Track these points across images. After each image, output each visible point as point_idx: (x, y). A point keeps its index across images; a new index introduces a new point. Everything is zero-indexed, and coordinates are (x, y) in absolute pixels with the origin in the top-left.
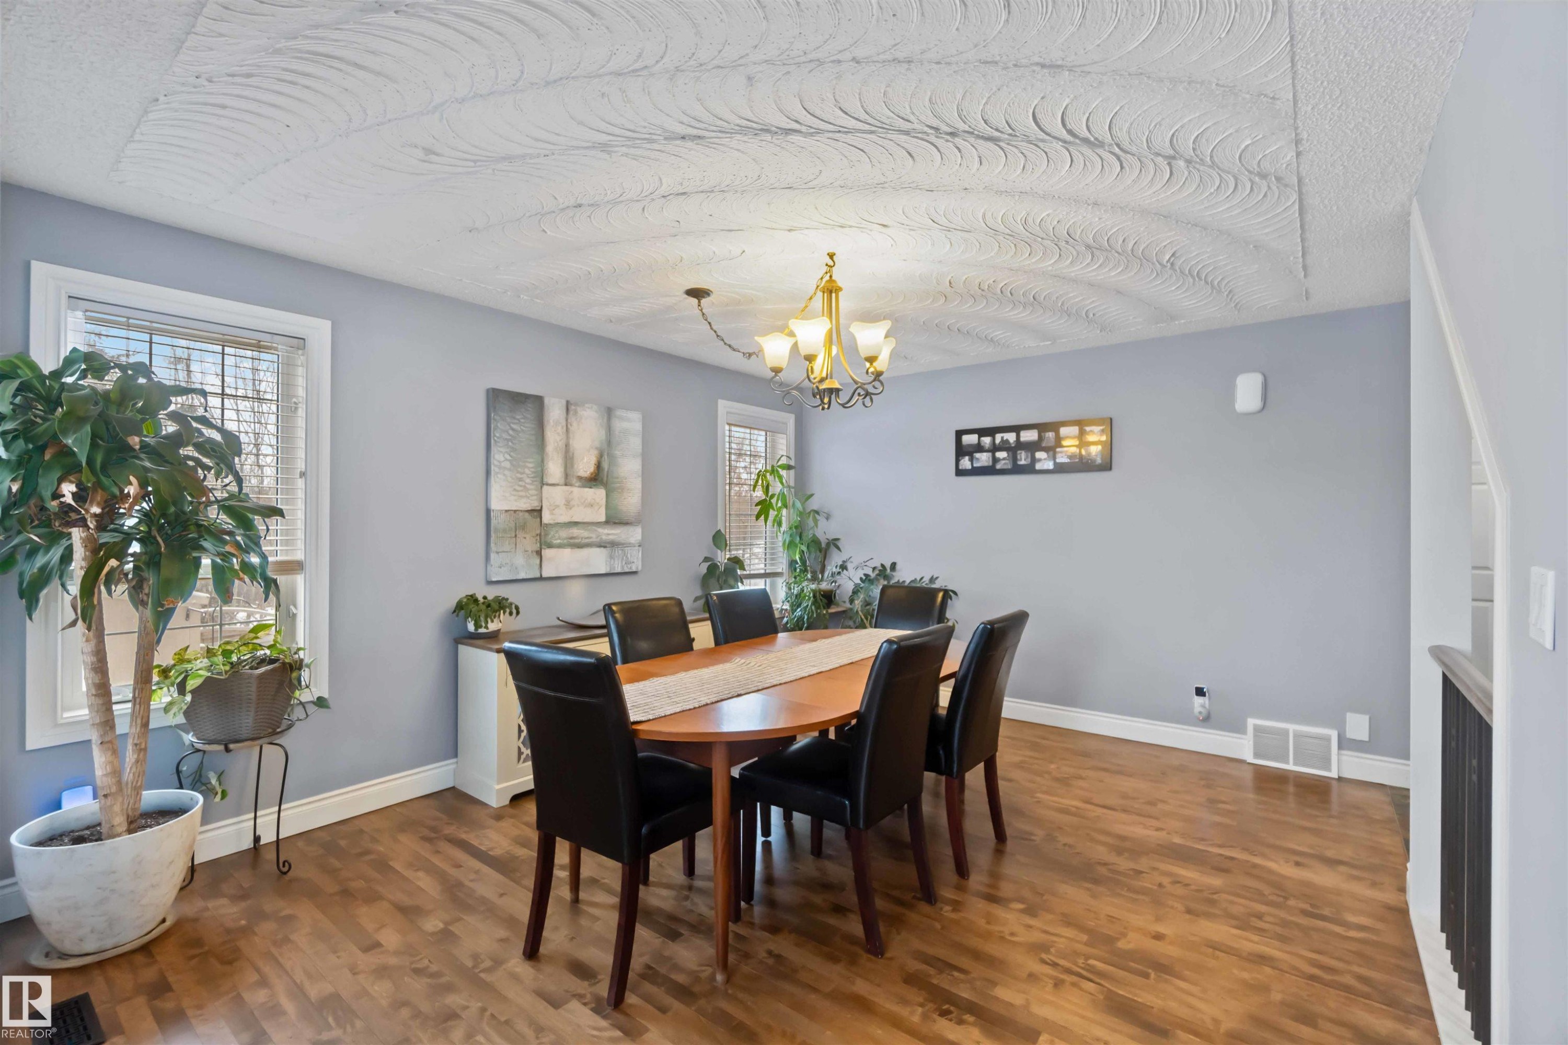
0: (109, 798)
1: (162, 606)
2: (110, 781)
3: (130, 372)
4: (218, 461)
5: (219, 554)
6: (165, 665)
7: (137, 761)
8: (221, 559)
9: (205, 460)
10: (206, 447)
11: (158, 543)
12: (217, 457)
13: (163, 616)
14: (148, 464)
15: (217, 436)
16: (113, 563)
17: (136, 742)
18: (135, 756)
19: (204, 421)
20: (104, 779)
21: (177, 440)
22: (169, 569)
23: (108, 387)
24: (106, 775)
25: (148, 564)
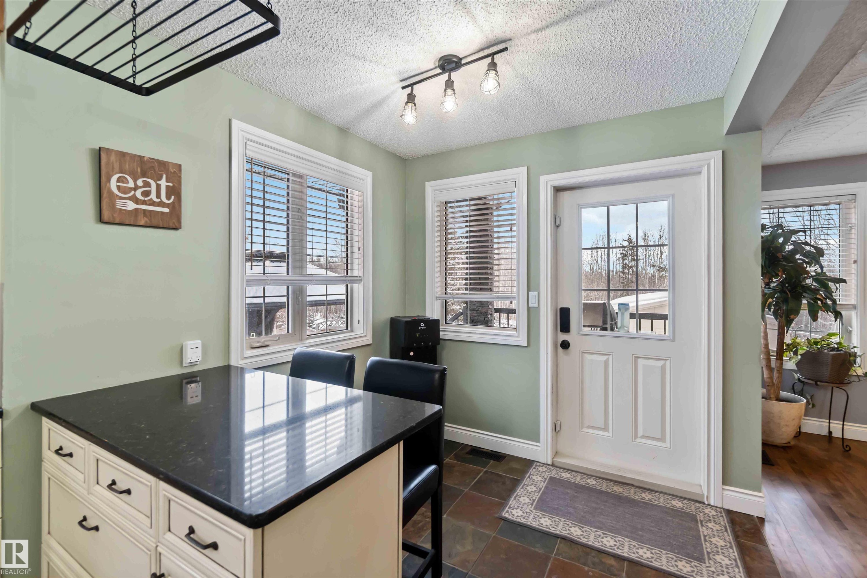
0: (769, 387)
1: (789, 318)
2: (768, 380)
3: (776, 229)
4: (811, 259)
5: (812, 299)
6: (788, 343)
7: (778, 377)
8: (813, 301)
9: (806, 260)
10: (807, 254)
11: (787, 293)
12: (811, 258)
13: (789, 322)
14: (785, 263)
15: (813, 250)
16: (770, 300)
17: (778, 369)
18: (778, 375)
19: (806, 244)
20: (767, 379)
21: (793, 252)
22: (792, 304)
23: (767, 234)
24: (768, 378)
25: (783, 302)
